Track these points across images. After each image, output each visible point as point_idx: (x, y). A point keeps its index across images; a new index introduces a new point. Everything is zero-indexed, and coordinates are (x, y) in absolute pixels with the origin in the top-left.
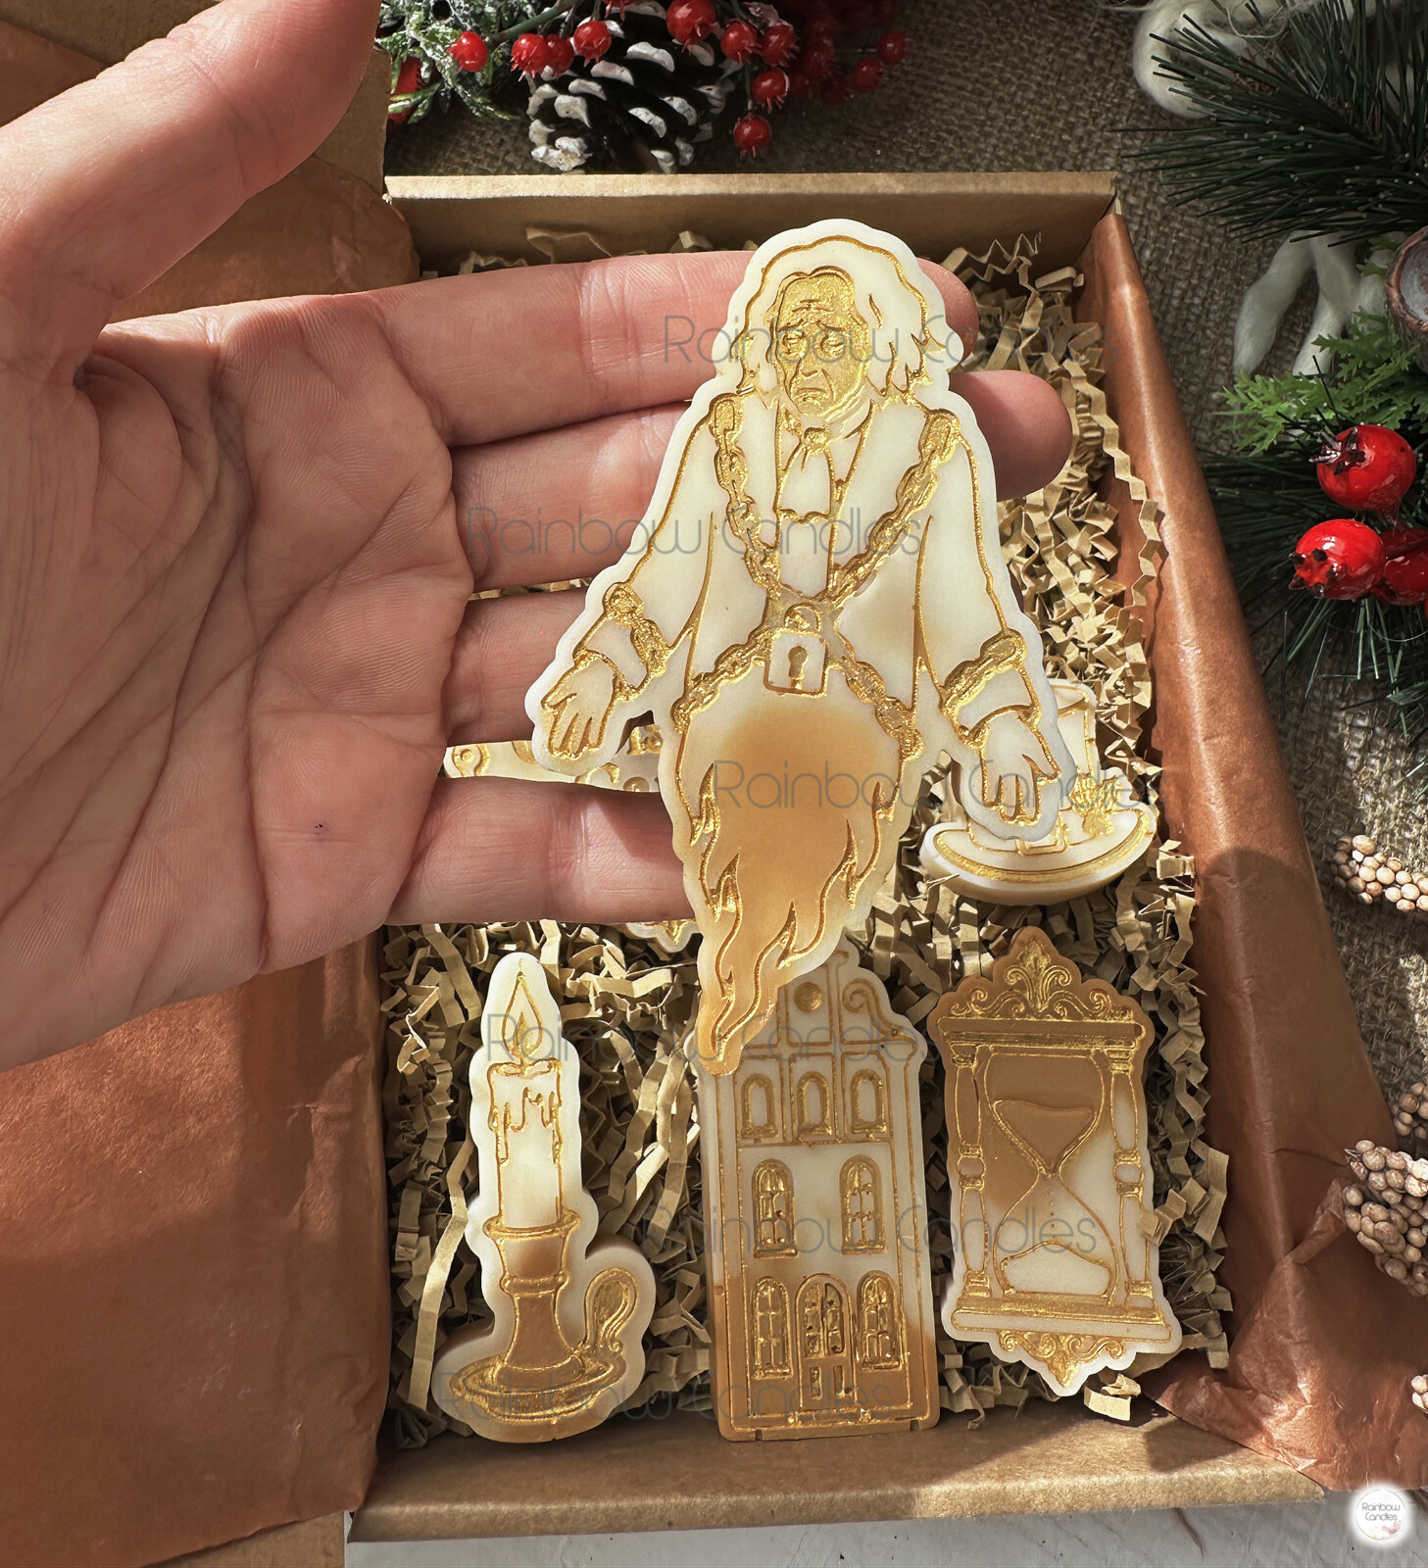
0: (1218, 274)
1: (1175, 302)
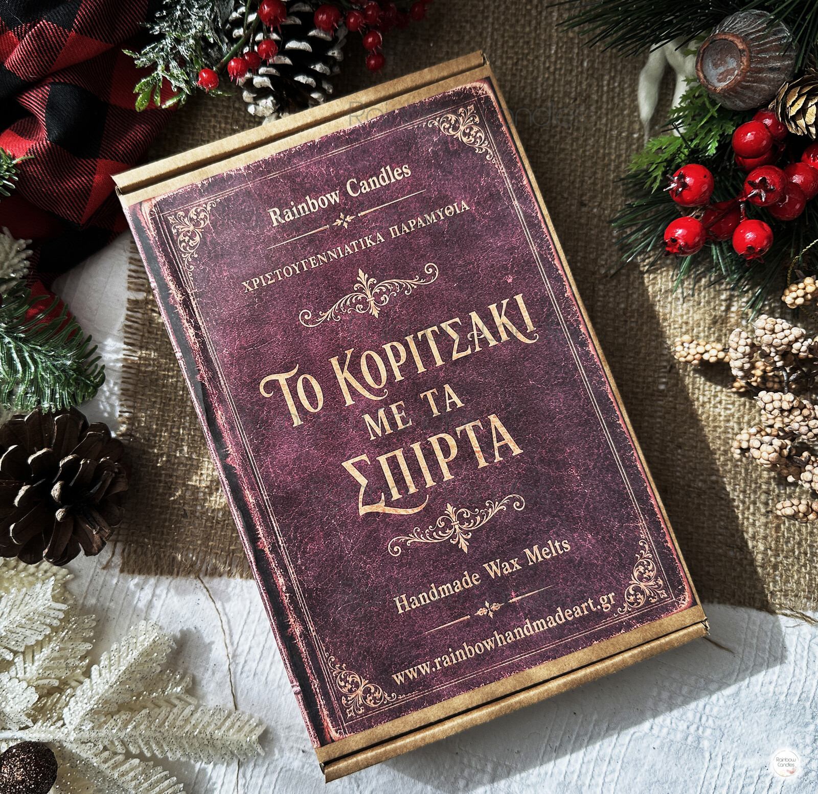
0: (624, 67)
1: (605, 88)
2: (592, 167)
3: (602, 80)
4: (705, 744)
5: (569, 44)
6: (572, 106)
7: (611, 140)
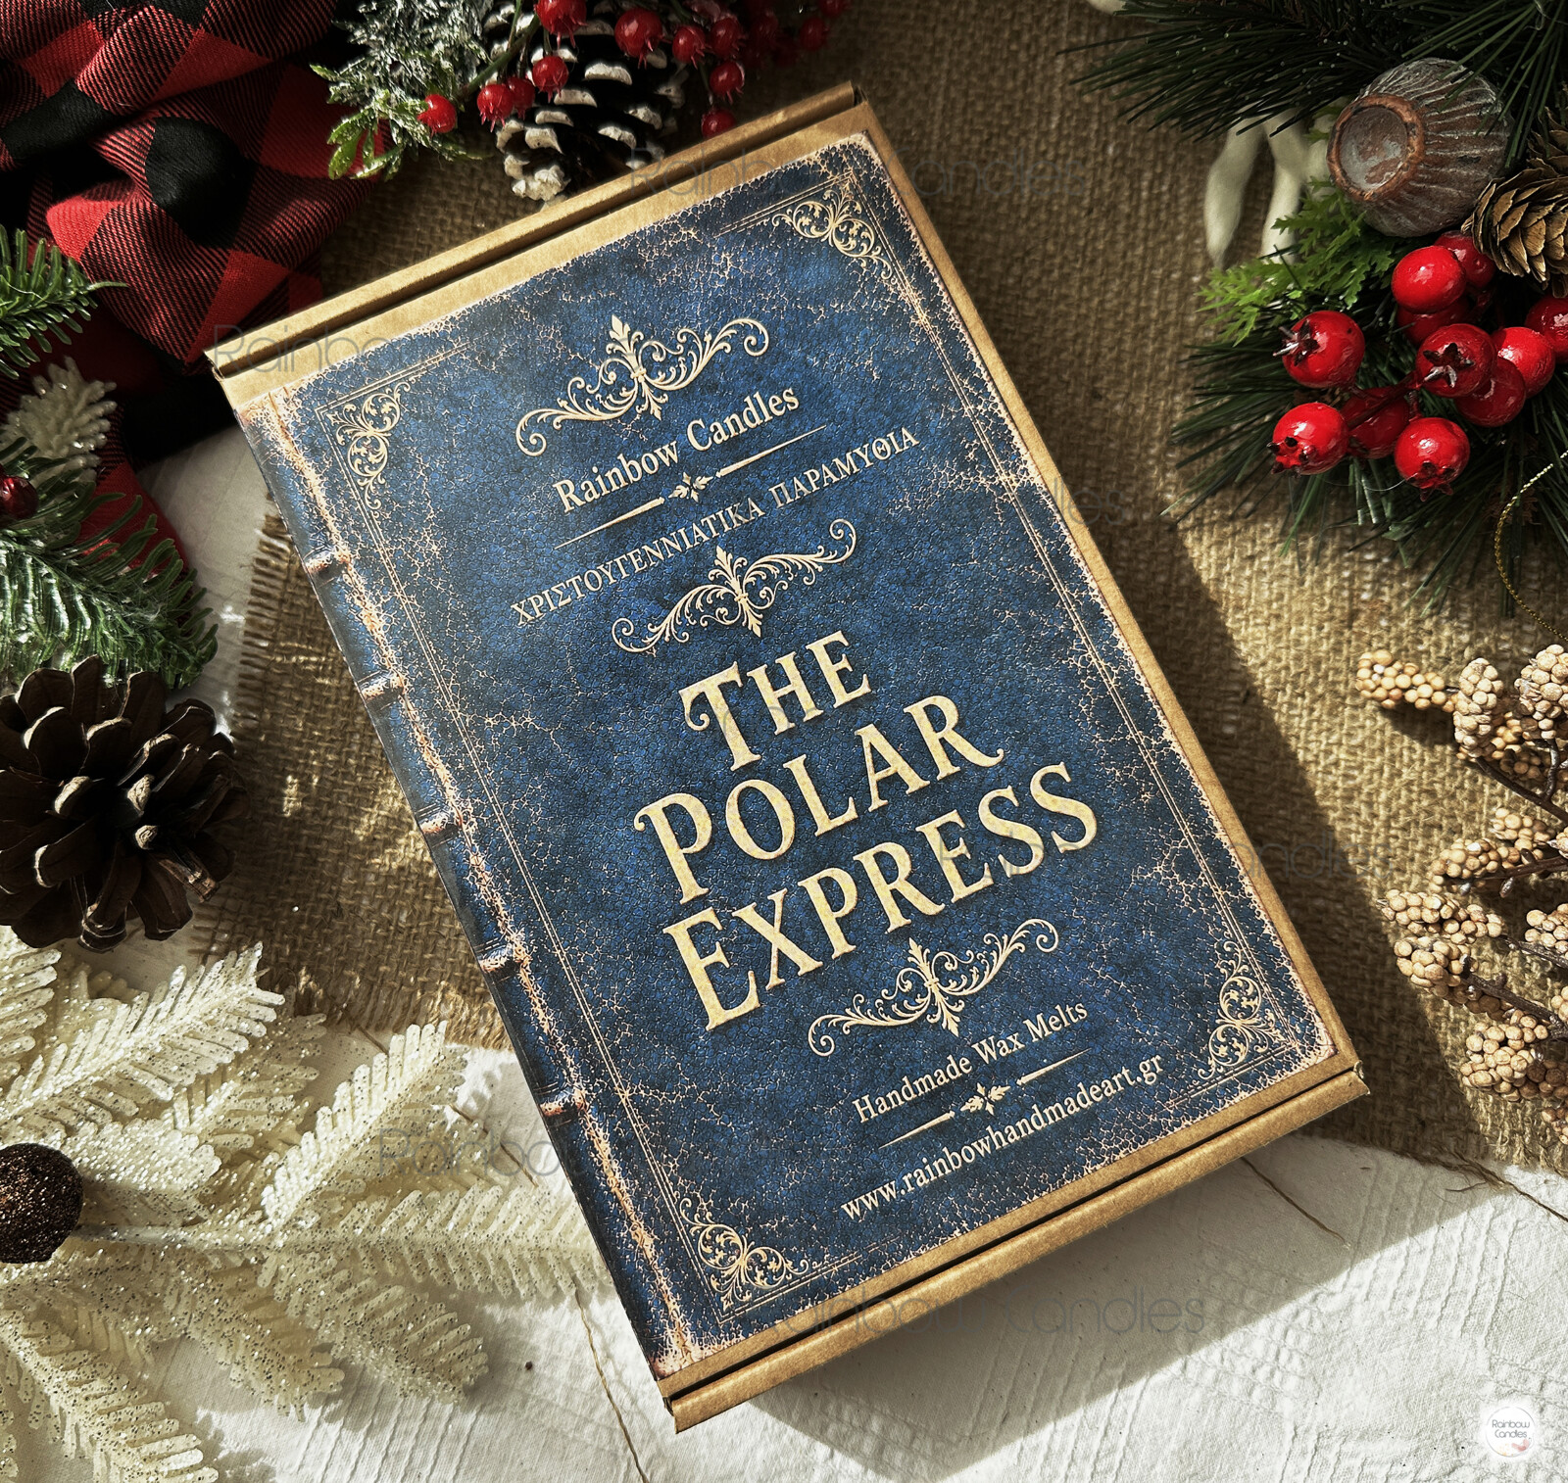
0: (1180, 158)
1: (1144, 194)
2: (1114, 331)
3: (1140, 178)
4: (1286, 1406)
5: (1083, 115)
6: (1084, 223)
7: (1150, 285)
